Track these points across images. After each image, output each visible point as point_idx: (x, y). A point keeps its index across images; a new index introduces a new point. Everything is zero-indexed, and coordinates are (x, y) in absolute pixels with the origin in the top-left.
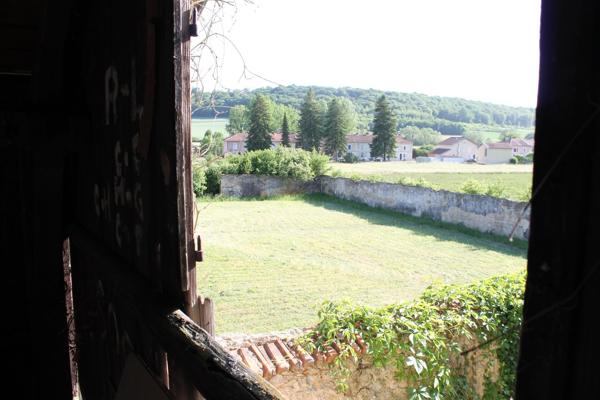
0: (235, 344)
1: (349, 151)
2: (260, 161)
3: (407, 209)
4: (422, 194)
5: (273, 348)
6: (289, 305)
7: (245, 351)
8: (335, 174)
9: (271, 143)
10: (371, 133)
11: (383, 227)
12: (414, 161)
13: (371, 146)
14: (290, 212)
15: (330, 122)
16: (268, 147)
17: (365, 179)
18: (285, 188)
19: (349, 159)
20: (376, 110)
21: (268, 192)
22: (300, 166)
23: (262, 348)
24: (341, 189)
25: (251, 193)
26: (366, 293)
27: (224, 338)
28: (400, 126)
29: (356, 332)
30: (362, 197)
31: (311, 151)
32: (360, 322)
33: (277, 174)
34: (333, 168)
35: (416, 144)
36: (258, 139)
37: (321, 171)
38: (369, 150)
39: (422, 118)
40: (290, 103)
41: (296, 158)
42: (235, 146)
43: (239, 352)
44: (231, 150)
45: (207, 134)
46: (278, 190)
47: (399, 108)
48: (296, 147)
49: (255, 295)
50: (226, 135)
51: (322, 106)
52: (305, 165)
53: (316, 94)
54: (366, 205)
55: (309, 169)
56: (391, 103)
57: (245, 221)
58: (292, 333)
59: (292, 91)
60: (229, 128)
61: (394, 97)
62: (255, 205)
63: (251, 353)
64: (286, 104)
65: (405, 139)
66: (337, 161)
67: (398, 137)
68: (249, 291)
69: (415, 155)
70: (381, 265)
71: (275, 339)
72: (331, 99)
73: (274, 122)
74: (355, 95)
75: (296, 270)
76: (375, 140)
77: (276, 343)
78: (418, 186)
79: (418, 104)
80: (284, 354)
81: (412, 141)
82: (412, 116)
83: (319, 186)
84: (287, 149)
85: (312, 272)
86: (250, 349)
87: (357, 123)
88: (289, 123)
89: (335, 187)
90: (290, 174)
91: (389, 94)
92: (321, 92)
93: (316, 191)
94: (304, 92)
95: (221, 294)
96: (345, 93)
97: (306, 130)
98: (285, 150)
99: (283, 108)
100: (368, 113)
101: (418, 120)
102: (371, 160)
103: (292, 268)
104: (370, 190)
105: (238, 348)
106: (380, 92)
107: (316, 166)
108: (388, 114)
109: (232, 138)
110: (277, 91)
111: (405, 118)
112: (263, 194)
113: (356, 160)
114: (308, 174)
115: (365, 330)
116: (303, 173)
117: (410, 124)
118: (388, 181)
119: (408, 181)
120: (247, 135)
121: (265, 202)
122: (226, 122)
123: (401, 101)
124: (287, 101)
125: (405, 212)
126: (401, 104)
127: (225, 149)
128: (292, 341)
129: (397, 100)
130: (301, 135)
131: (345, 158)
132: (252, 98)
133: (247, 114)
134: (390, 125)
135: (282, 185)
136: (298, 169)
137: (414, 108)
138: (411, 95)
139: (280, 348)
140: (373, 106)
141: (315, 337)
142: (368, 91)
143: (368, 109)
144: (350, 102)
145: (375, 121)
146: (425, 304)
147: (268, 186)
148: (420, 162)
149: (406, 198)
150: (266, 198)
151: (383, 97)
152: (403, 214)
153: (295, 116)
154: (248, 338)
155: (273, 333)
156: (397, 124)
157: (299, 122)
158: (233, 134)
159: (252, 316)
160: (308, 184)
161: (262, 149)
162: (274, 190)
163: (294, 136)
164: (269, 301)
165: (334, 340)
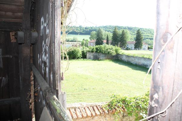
0: (83, 106)
1: (127, 46)
2: (98, 48)
3: (145, 65)
4: (150, 61)
5: (95, 108)
6: (105, 94)
7: (86, 108)
8: (123, 54)
9: (103, 43)
10: (135, 41)
11: (137, 71)
12: (148, 50)
13: (134, 45)
14: (107, 65)
15: (122, 37)
16: (102, 44)
17: (132, 55)
18: (107, 57)
19: (127, 49)
20: (137, 34)
21: (101, 58)
22: (112, 51)
23: (92, 108)
24: (124, 58)
25: (96, 58)
26: (130, 91)
27: (80, 104)
28: (144, 39)
29: (122, 104)
30: (131, 61)
31: (115, 46)
32: (124, 101)
33: (104, 53)
34: (122, 51)
35: (149, 45)
36: (99, 42)
37: (118, 52)
38: (134, 46)
39: (151, 37)
40: (109, 31)
41: (111, 48)
42: (92, 44)
43: (84, 108)
44: (91, 45)
45: (83, 40)
46: (104, 58)
47: (144, 33)
48: (111, 45)
49: (95, 90)
50: (89, 40)
51: (120, 32)
52: (113, 50)
53: (118, 28)
54: (132, 64)
55: (114, 52)
56: (141, 32)
57: (94, 67)
58: (102, 103)
59: (110, 27)
60: (90, 38)
61: (142, 30)
62: (97, 62)
63: (88, 109)
64: (108, 31)
65: (145, 43)
66: (123, 49)
67: (143, 42)
68: (93, 89)
69: (149, 48)
70: (135, 83)
71: (96, 105)
72: (122, 30)
73: (104, 37)
74: (130, 29)
75: (108, 83)
76: (136, 43)
77: (96, 106)
78: (149, 58)
79: (150, 32)
80: (98, 110)
81: (148, 44)
82: (148, 36)
83: (117, 57)
84: (108, 45)
85: (113, 84)
86: (88, 108)
87: (131, 38)
88: (109, 37)
89: (122, 57)
90: (108, 53)
91: (141, 29)
92: (120, 28)
93: (116, 58)
94: (114, 27)
95: (85, 89)
96: (127, 28)
97: (114, 39)
98: (107, 45)
99: (107, 32)
100: (134, 35)
101: (150, 37)
102: (134, 49)
103: (107, 82)
104: (133, 59)
105: (84, 107)
106: (138, 28)
107: (116, 51)
108: (140, 35)
109: (91, 41)
110: (106, 27)
111: (146, 37)
112: (100, 59)
113: (130, 49)
114: (114, 53)
115: (125, 104)
116: (112, 53)
117: (147, 38)
118: (139, 56)
119: (145, 56)
120: (96, 40)
121: (100, 61)
122: (89, 36)
123: (145, 31)
124: (109, 30)
125: (144, 66)
126: (145, 32)
127: (89, 45)
128: (102, 106)
129: (144, 31)
130: (112, 41)
131: (126, 48)
132: (98, 29)
133: (96, 34)
134: (141, 39)
135: (106, 56)
136: (111, 52)
137: (149, 33)
138: (148, 29)
139: (97, 108)
140: (136, 32)
141: (109, 105)
142: (134, 28)
143: (134, 33)
144: (128, 31)
145: (136, 37)
146: (146, 97)
147: (101, 56)
148: (150, 50)
149: (145, 62)
150: (101, 60)
151: (139, 30)
152: (144, 67)
153: (111, 35)
154: (88, 104)
155: (96, 103)
156: (143, 39)
157: (112, 37)
158: (91, 40)
159: (94, 97)
160: (114, 56)
161: (100, 45)
162: (103, 58)
163: (110, 41)
164: (99, 92)
165: (115, 107)
